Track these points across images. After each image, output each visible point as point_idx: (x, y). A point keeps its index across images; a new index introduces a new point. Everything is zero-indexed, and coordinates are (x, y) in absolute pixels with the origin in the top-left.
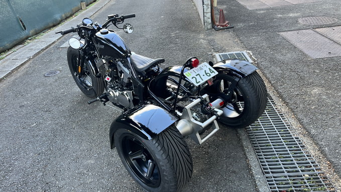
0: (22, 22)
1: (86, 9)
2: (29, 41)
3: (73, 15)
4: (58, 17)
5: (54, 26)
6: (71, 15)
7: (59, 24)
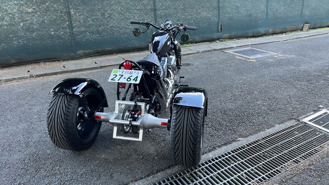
0: (221, 26)
1: (307, 31)
2: (218, 41)
3: (285, 33)
4: (262, 30)
5: (254, 37)
6: (282, 33)
7: (260, 36)
